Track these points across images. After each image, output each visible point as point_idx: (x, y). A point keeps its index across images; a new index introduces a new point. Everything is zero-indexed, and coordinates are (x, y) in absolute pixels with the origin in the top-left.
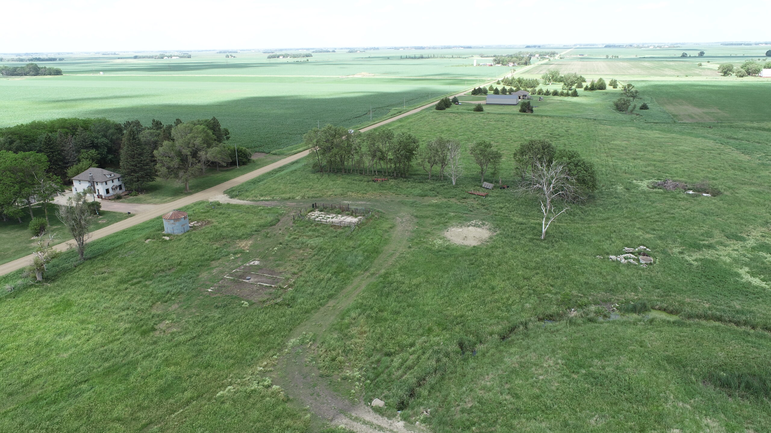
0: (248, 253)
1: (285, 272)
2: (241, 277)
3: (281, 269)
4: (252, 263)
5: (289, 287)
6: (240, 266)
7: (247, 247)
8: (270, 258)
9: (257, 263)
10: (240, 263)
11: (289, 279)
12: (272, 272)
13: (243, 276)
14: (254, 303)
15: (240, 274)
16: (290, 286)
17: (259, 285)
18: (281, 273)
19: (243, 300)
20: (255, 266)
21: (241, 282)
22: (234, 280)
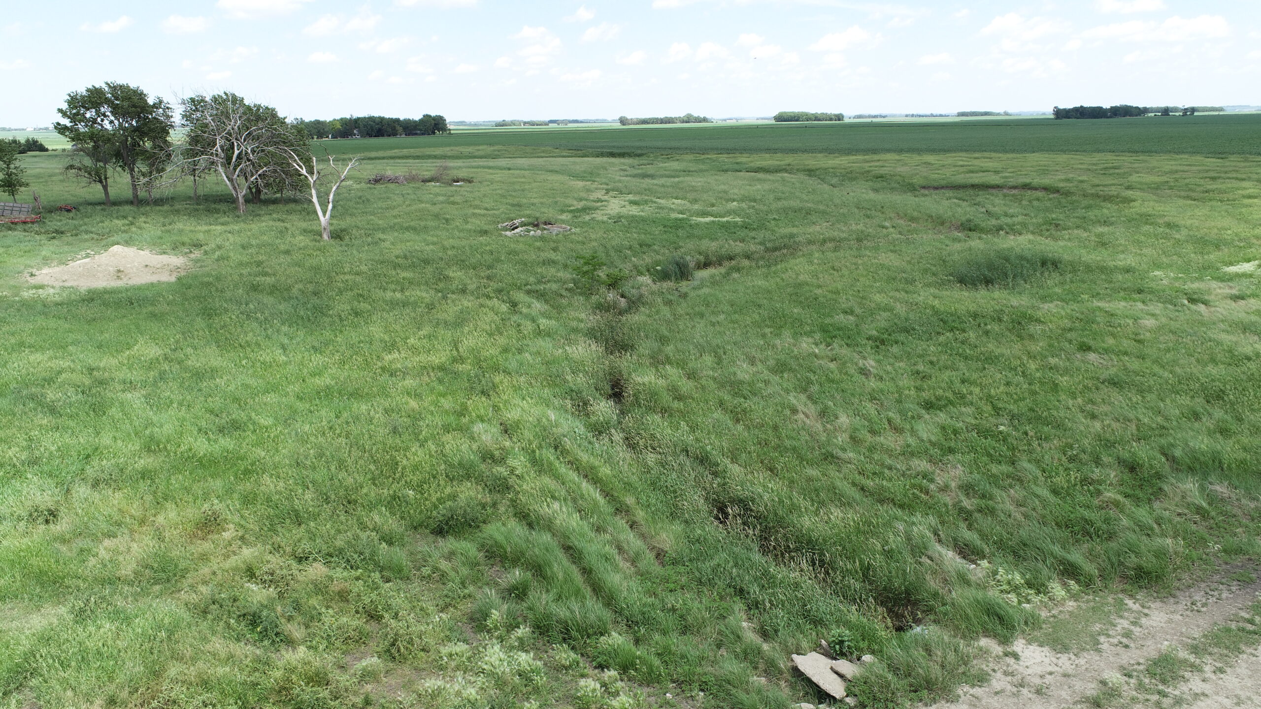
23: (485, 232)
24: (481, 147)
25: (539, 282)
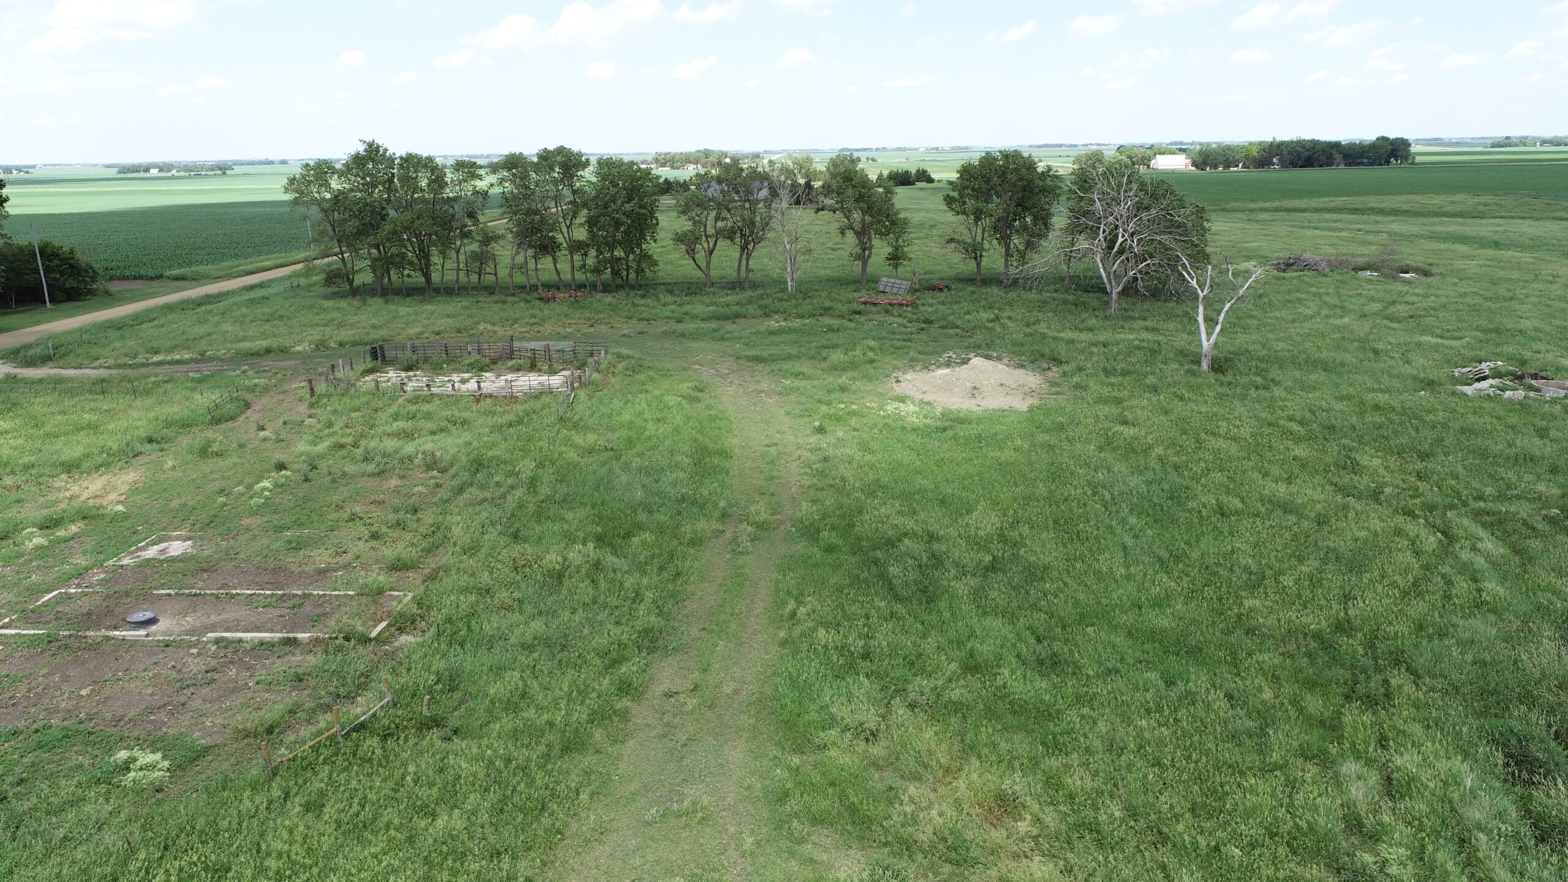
0: (125, 516)
1: (346, 566)
2: (91, 619)
3: (322, 557)
4: (152, 552)
5: (401, 630)
6: (81, 574)
7: (112, 497)
8: (247, 521)
9: (177, 548)
10: (81, 561)
11: (380, 592)
12: (278, 575)
13: (109, 612)
14: (207, 749)
15: (85, 605)
16: (403, 623)
17: (217, 641)
18: (322, 572)
19: (122, 741)
20: (173, 560)
21: (95, 647)
22: (51, 640)
23: (1430, 384)
24: (1459, 197)
25: (1501, 497)
